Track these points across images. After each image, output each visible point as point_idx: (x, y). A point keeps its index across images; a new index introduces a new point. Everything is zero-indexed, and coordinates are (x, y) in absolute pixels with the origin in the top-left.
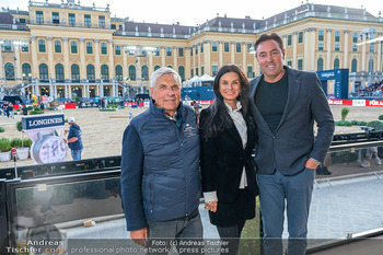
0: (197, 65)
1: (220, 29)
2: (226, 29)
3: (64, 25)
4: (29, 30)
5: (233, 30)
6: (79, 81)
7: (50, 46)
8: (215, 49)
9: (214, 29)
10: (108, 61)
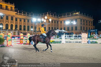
5: (53, 16)
10: (13, 23)
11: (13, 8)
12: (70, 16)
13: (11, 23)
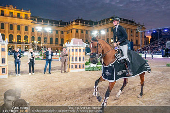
0: (69, 38)
1: (80, 24)
2: (82, 24)
3: (7, 16)
5: (85, 25)
6: (12, 43)
8: (77, 32)
9: (77, 23)
10: (28, 34)
11: (29, 16)
12: (106, 23)
13: (25, 34)
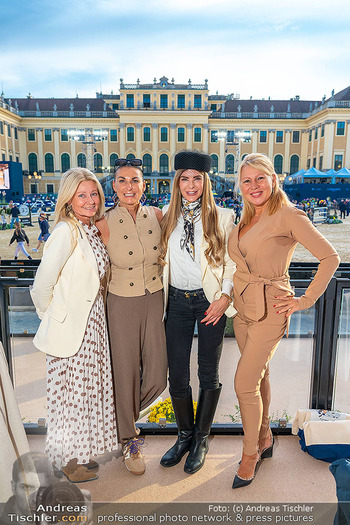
0: (315, 153)
3: (155, 109)
4: (118, 117)
6: (167, 174)
7: (139, 134)
8: (341, 131)
9: (343, 103)
